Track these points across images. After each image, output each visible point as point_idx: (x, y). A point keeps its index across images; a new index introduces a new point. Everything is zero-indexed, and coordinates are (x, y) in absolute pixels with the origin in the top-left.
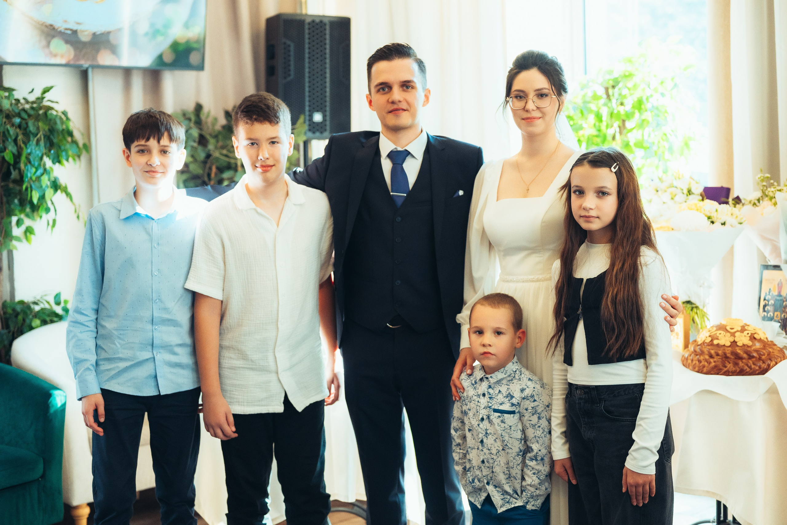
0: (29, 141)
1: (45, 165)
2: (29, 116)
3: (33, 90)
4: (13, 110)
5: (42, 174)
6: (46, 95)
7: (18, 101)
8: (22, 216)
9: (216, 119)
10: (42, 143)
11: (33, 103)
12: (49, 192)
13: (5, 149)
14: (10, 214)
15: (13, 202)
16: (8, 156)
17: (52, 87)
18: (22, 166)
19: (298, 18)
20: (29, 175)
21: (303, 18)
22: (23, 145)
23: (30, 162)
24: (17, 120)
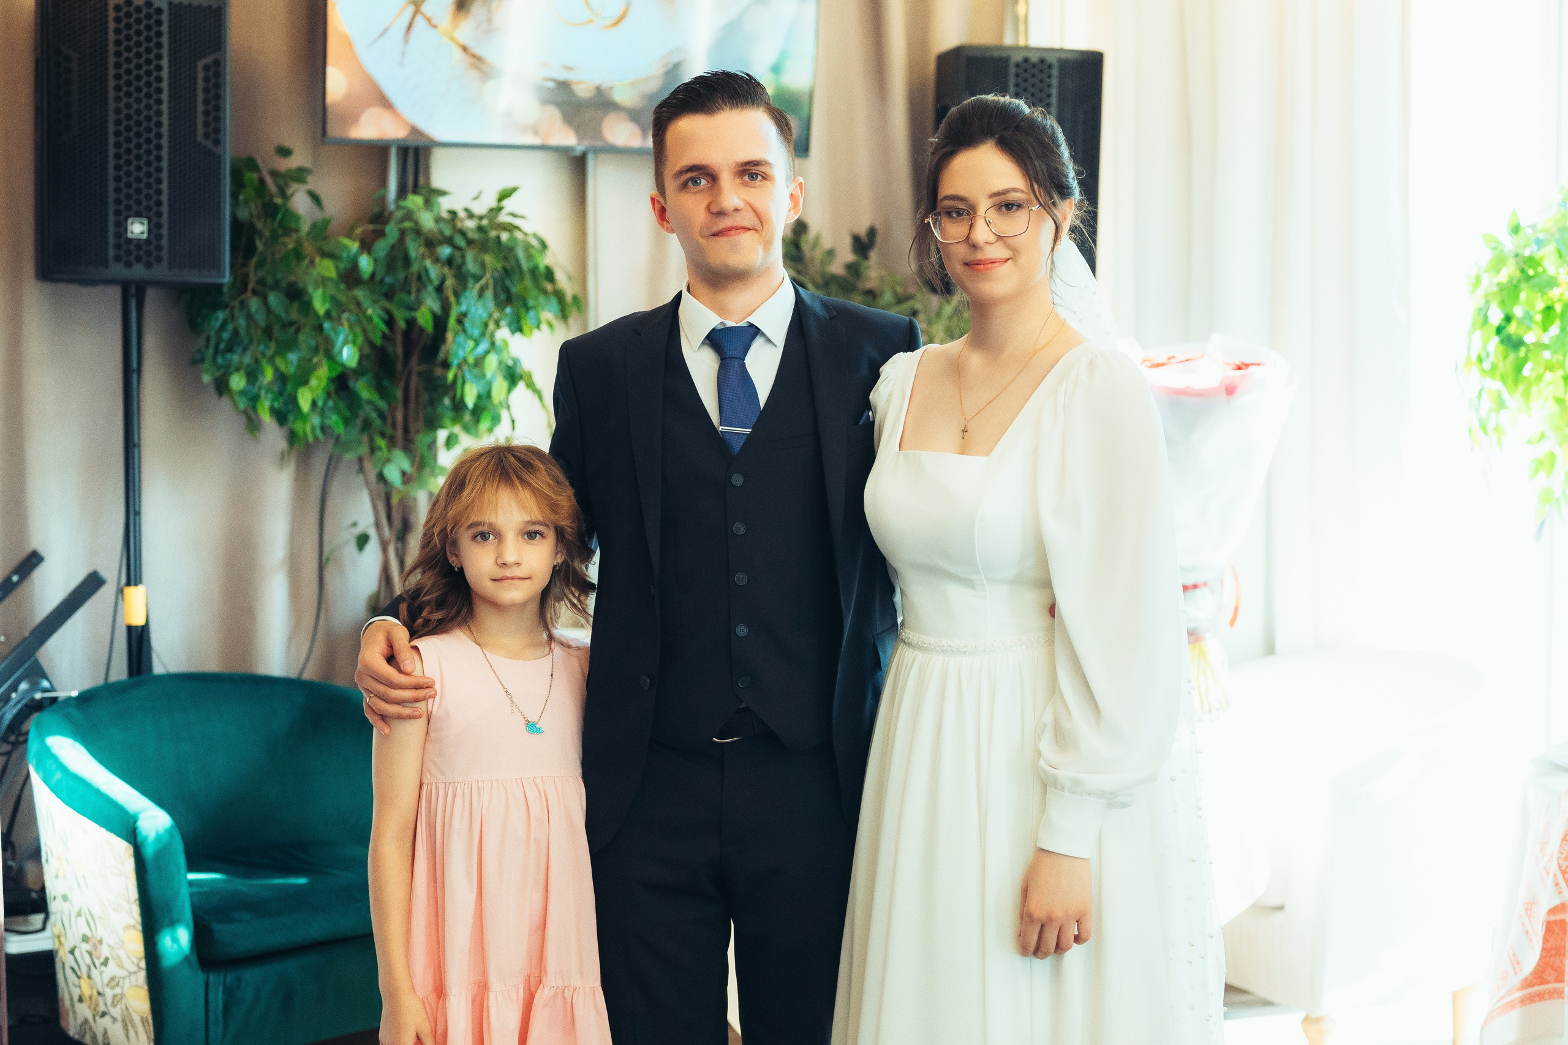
0: (465, 288)
1: (492, 336)
2: (470, 242)
3: (480, 193)
4: (441, 232)
5: (487, 352)
6: (506, 203)
7: (453, 213)
8: (457, 429)
9: (831, 253)
10: (489, 294)
11: (481, 218)
12: (499, 386)
13: (419, 303)
14: (433, 424)
15: (440, 400)
16: (424, 318)
17: (515, 190)
18: (449, 336)
19: (996, 54)
20: (461, 354)
21: (1004, 55)
22: (452, 299)
23: (464, 331)
24: (445, 251)
